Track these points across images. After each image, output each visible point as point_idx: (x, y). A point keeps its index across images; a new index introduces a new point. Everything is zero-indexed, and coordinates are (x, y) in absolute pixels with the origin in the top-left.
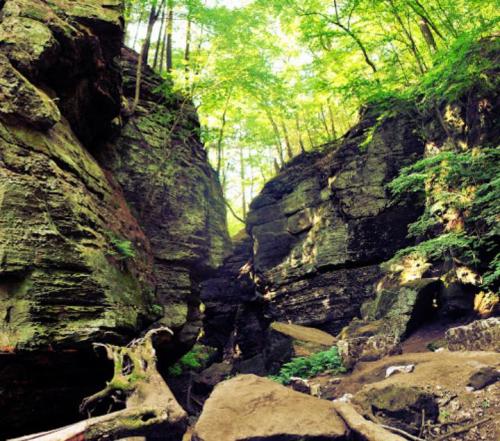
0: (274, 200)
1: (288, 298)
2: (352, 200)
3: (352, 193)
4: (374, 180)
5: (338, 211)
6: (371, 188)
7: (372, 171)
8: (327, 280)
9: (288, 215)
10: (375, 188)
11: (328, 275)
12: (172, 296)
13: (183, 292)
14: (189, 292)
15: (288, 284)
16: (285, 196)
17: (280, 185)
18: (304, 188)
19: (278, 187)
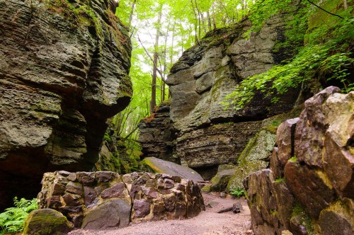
0: (187, 66)
1: (188, 142)
2: (244, 64)
3: (244, 57)
4: (264, 47)
5: (232, 75)
6: (261, 55)
7: (264, 39)
8: (217, 130)
9: (196, 78)
10: (265, 54)
11: (219, 126)
12: (32, 117)
13: (48, 115)
14: (57, 117)
15: (189, 132)
16: (196, 63)
17: (193, 54)
18: (210, 56)
19: (191, 56)
